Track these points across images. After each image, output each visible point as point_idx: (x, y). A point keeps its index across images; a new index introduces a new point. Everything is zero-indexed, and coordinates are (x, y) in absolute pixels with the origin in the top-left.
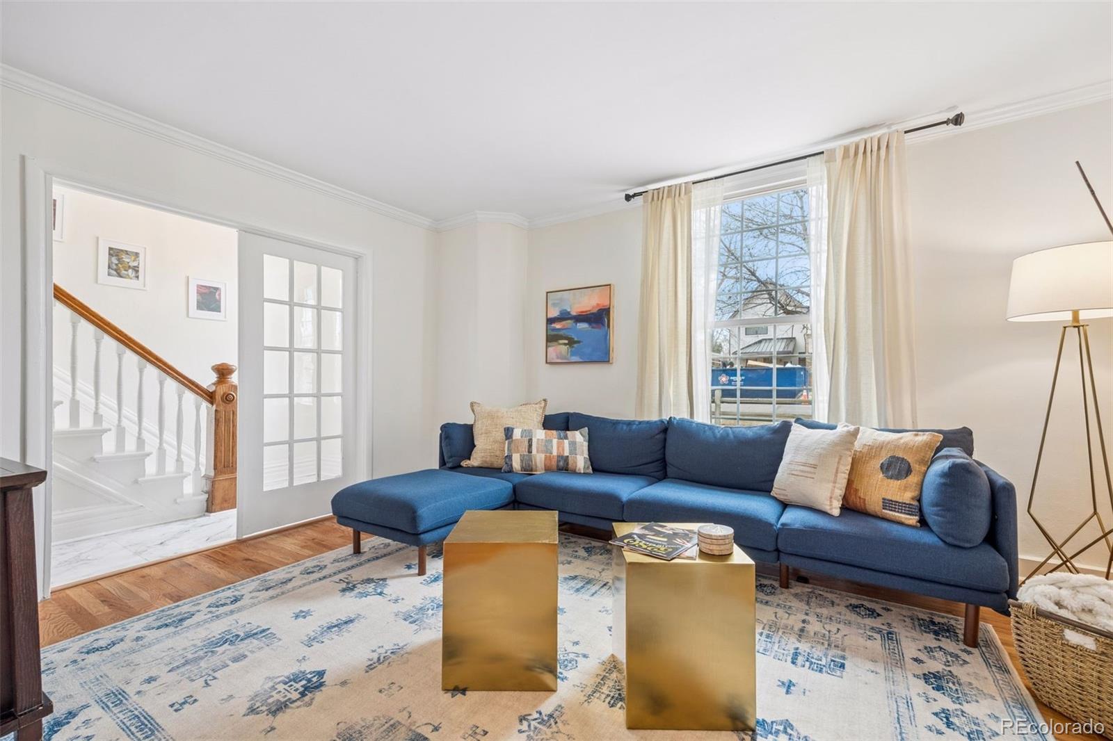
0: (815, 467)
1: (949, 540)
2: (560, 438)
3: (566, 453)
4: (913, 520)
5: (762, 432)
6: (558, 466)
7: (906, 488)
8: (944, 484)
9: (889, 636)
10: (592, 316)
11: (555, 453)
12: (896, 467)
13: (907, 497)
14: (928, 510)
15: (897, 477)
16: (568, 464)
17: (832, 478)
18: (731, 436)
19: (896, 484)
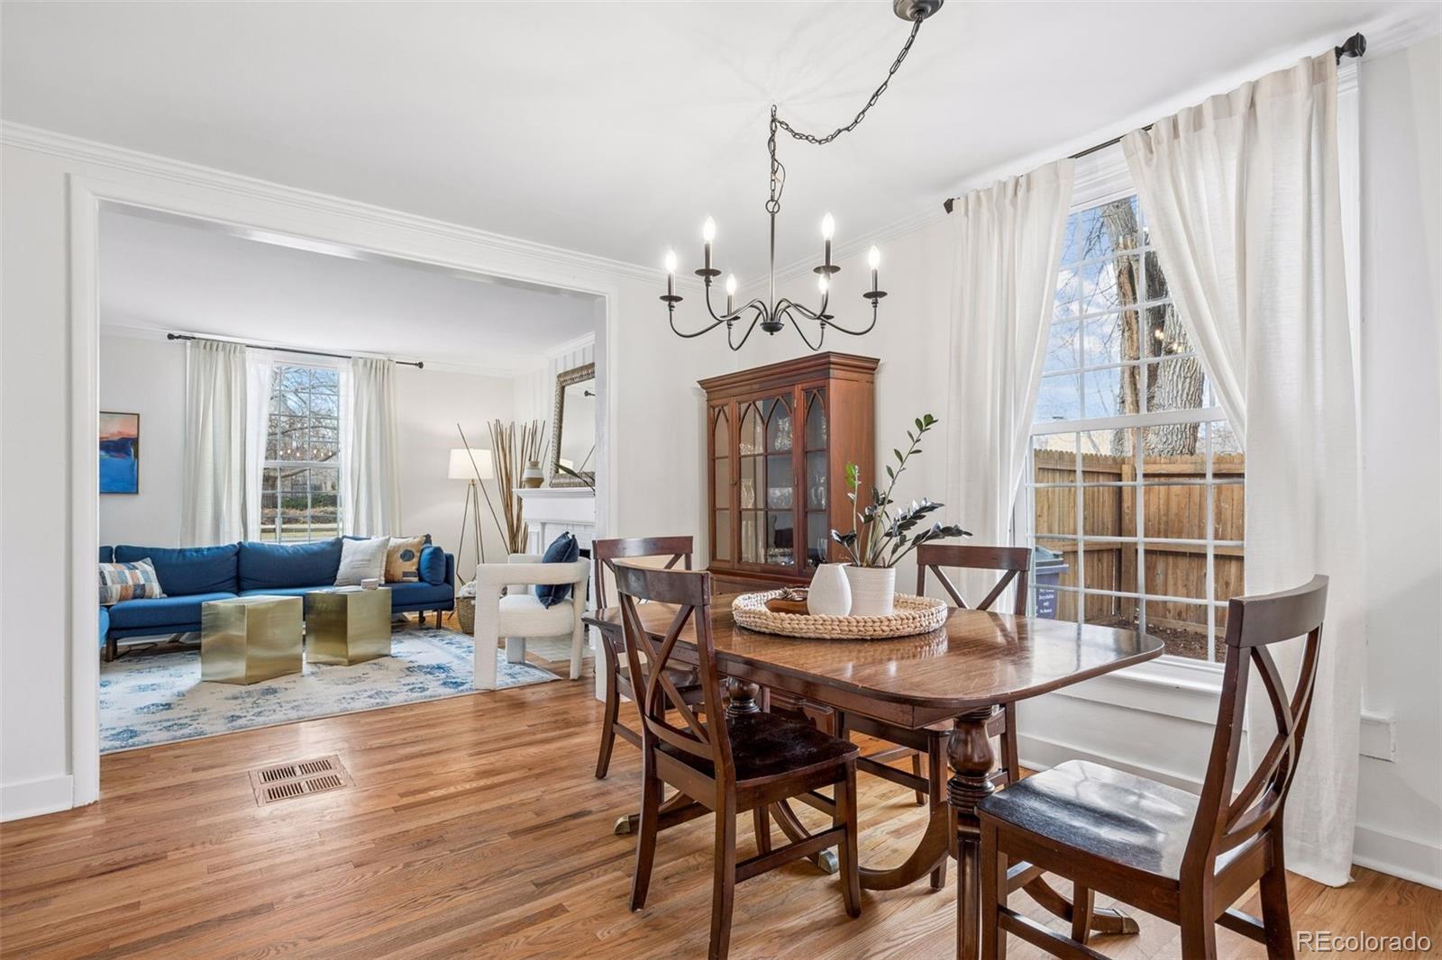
0: (369, 560)
1: (433, 583)
2: (129, 568)
3: (142, 582)
4: (416, 579)
5: (323, 546)
6: (134, 594)
7: (413, 565)
8: (431, 558)
9: (410, 634)
10: (111, 444)
11: (131, 583)
12: (407, 555)
13: (414, 569)
14: (424, 572)
15: (409, 560)
16: (145, 592)
17: (379, 565)
18: (302, 551)
19: (408, 563)
